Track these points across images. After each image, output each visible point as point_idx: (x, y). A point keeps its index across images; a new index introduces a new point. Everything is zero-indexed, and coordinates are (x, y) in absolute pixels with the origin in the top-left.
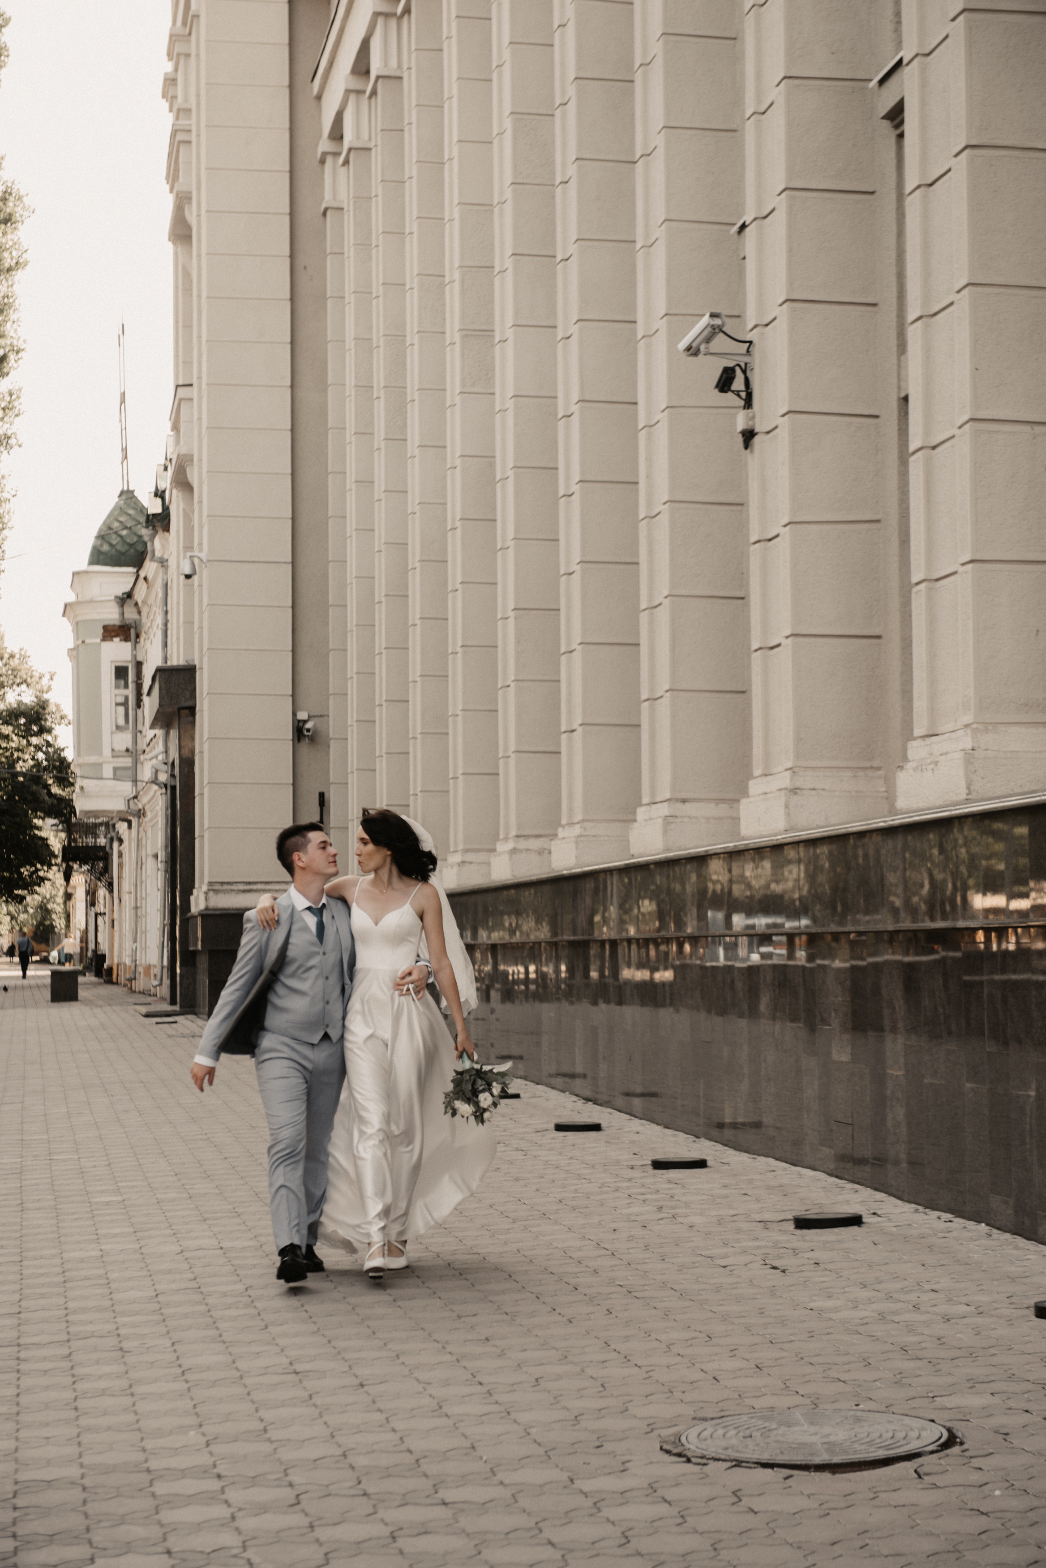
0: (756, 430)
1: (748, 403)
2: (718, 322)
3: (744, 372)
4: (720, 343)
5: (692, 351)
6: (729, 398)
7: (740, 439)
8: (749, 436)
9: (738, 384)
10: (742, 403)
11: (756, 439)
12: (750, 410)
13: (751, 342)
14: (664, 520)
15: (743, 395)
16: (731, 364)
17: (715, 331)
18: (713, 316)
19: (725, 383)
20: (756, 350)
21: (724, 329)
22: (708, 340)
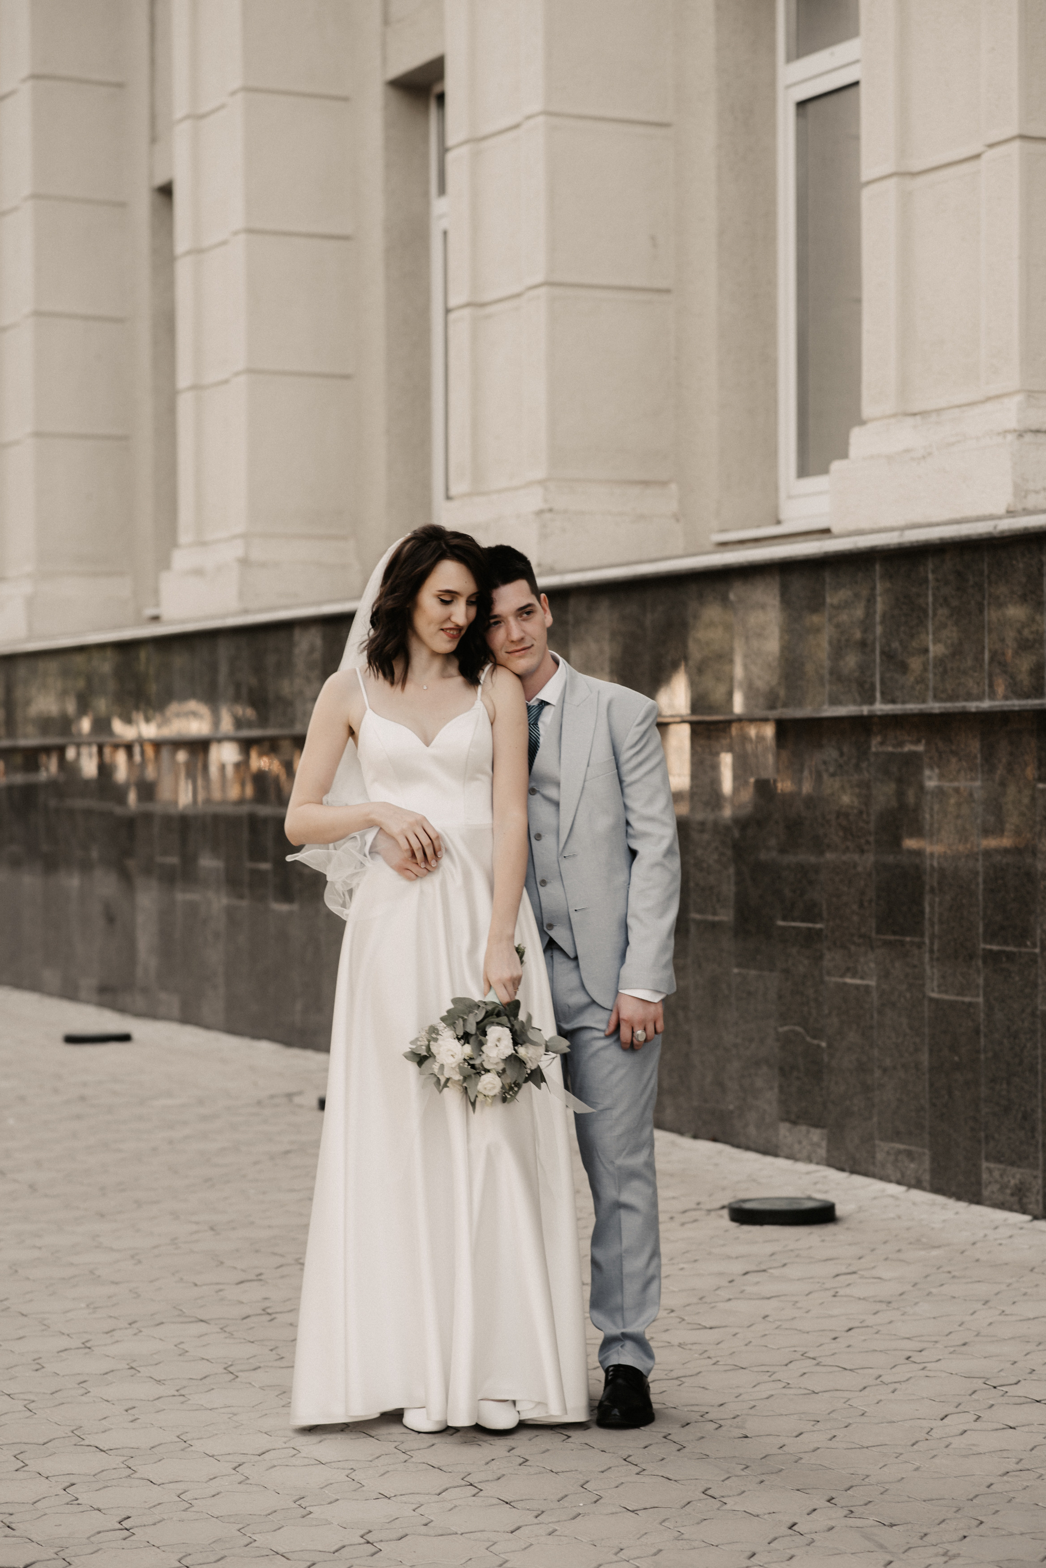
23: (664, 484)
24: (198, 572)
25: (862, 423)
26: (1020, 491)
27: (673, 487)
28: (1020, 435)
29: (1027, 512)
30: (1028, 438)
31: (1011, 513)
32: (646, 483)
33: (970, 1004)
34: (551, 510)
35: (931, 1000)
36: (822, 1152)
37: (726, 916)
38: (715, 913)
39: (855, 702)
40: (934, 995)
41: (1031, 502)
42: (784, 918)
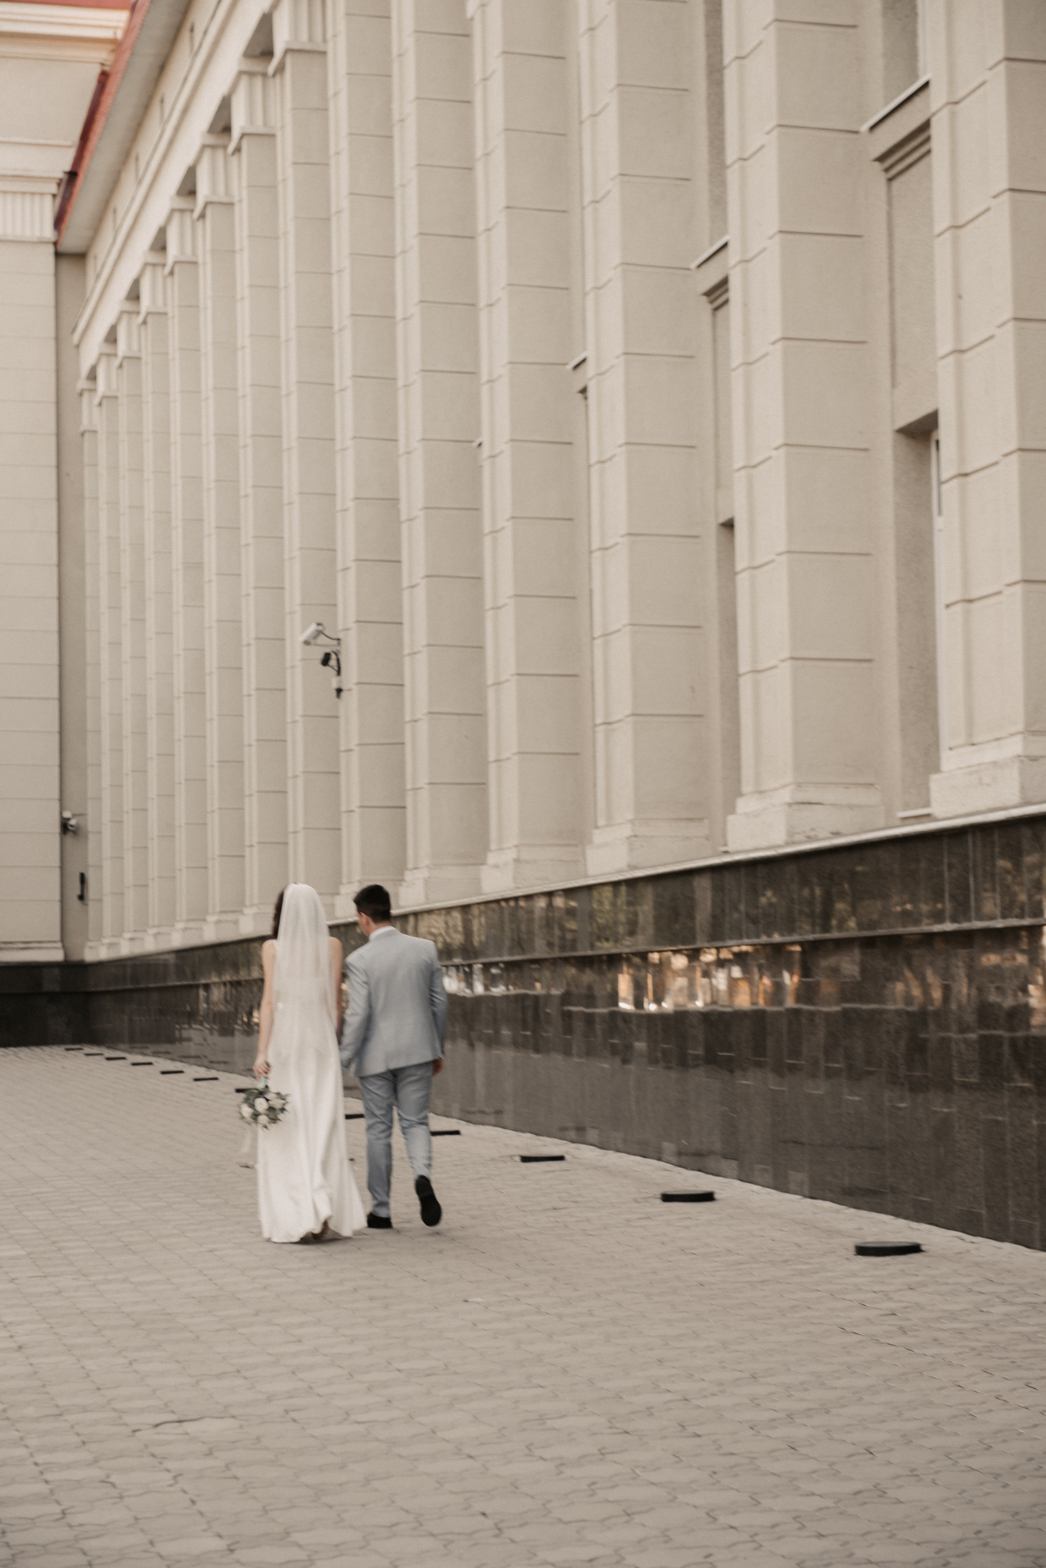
0: (344, 687)
1: (339, 672)
2: (320, 628)
3: (336, 654)
4: (322, 639)
5: (307, 643)
6: (327, 668)
7: (334, 693)
8: (339, 691)
9: (333, 662)
10: (334, 673)
11: (343, 694)
12: (339, 678)
13: (338, 639)
14: (300, 726)
15: (336, 668)
16: (328, 650)
17: (319, 633)
18: (319, 624)
19: (326, 661)
20: (342, 643)
21: (325, 632)
22: (315, 637)
23: (701, 820)
24: (496, 866)
25: (741, 795)
26: (791, 833)
27: (706, 821)
28: (790, 805)
29: (794, 843)
30: (795, 807)
31: (787, 844)
32: (690, 820)
33: (783, 1091)
34: (636, 836)
35: (772, 1090)
36: (736, 1172)
37: (700, 1052)
38: (698, 1050)
39: (737, 939)
40: (772, 1087)
41: (797, 838)
42: (721, 1052)
